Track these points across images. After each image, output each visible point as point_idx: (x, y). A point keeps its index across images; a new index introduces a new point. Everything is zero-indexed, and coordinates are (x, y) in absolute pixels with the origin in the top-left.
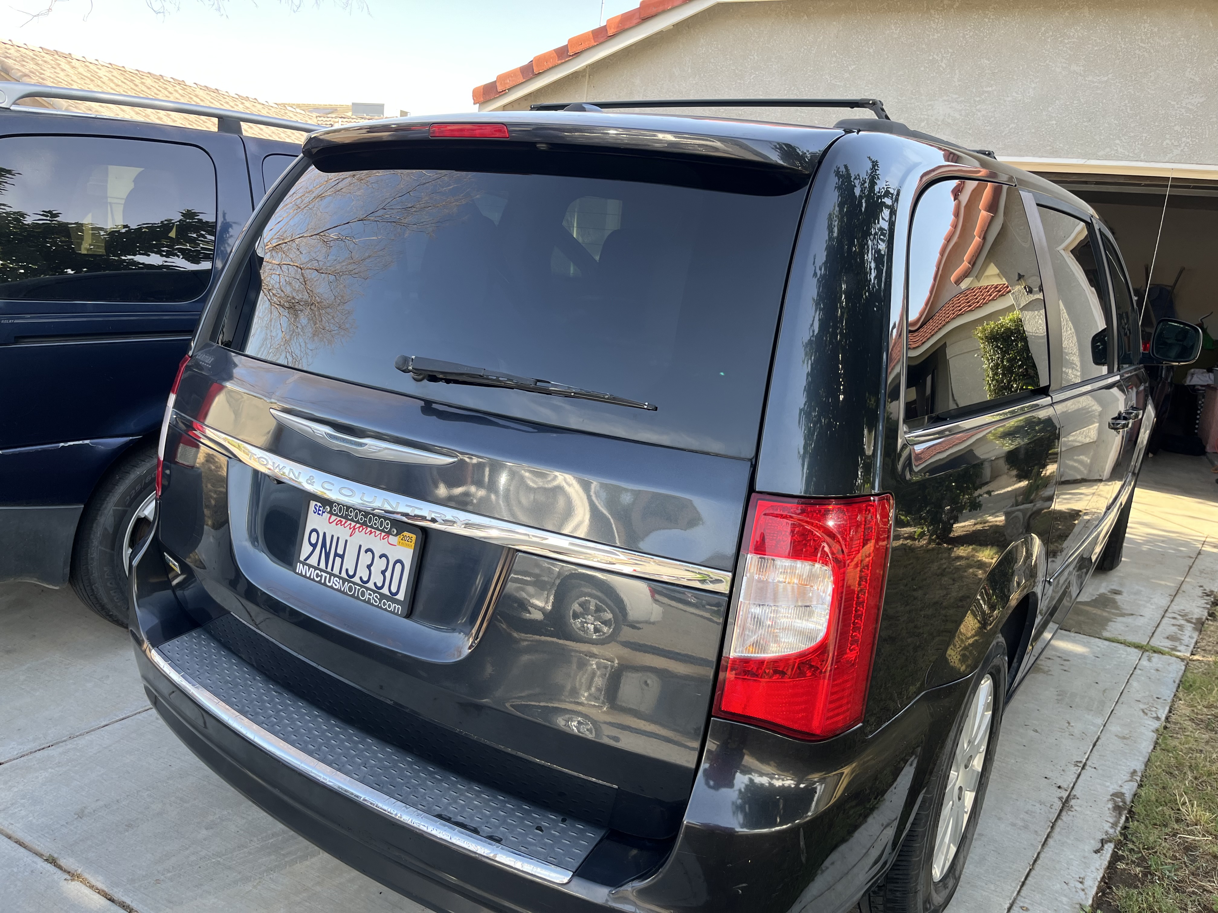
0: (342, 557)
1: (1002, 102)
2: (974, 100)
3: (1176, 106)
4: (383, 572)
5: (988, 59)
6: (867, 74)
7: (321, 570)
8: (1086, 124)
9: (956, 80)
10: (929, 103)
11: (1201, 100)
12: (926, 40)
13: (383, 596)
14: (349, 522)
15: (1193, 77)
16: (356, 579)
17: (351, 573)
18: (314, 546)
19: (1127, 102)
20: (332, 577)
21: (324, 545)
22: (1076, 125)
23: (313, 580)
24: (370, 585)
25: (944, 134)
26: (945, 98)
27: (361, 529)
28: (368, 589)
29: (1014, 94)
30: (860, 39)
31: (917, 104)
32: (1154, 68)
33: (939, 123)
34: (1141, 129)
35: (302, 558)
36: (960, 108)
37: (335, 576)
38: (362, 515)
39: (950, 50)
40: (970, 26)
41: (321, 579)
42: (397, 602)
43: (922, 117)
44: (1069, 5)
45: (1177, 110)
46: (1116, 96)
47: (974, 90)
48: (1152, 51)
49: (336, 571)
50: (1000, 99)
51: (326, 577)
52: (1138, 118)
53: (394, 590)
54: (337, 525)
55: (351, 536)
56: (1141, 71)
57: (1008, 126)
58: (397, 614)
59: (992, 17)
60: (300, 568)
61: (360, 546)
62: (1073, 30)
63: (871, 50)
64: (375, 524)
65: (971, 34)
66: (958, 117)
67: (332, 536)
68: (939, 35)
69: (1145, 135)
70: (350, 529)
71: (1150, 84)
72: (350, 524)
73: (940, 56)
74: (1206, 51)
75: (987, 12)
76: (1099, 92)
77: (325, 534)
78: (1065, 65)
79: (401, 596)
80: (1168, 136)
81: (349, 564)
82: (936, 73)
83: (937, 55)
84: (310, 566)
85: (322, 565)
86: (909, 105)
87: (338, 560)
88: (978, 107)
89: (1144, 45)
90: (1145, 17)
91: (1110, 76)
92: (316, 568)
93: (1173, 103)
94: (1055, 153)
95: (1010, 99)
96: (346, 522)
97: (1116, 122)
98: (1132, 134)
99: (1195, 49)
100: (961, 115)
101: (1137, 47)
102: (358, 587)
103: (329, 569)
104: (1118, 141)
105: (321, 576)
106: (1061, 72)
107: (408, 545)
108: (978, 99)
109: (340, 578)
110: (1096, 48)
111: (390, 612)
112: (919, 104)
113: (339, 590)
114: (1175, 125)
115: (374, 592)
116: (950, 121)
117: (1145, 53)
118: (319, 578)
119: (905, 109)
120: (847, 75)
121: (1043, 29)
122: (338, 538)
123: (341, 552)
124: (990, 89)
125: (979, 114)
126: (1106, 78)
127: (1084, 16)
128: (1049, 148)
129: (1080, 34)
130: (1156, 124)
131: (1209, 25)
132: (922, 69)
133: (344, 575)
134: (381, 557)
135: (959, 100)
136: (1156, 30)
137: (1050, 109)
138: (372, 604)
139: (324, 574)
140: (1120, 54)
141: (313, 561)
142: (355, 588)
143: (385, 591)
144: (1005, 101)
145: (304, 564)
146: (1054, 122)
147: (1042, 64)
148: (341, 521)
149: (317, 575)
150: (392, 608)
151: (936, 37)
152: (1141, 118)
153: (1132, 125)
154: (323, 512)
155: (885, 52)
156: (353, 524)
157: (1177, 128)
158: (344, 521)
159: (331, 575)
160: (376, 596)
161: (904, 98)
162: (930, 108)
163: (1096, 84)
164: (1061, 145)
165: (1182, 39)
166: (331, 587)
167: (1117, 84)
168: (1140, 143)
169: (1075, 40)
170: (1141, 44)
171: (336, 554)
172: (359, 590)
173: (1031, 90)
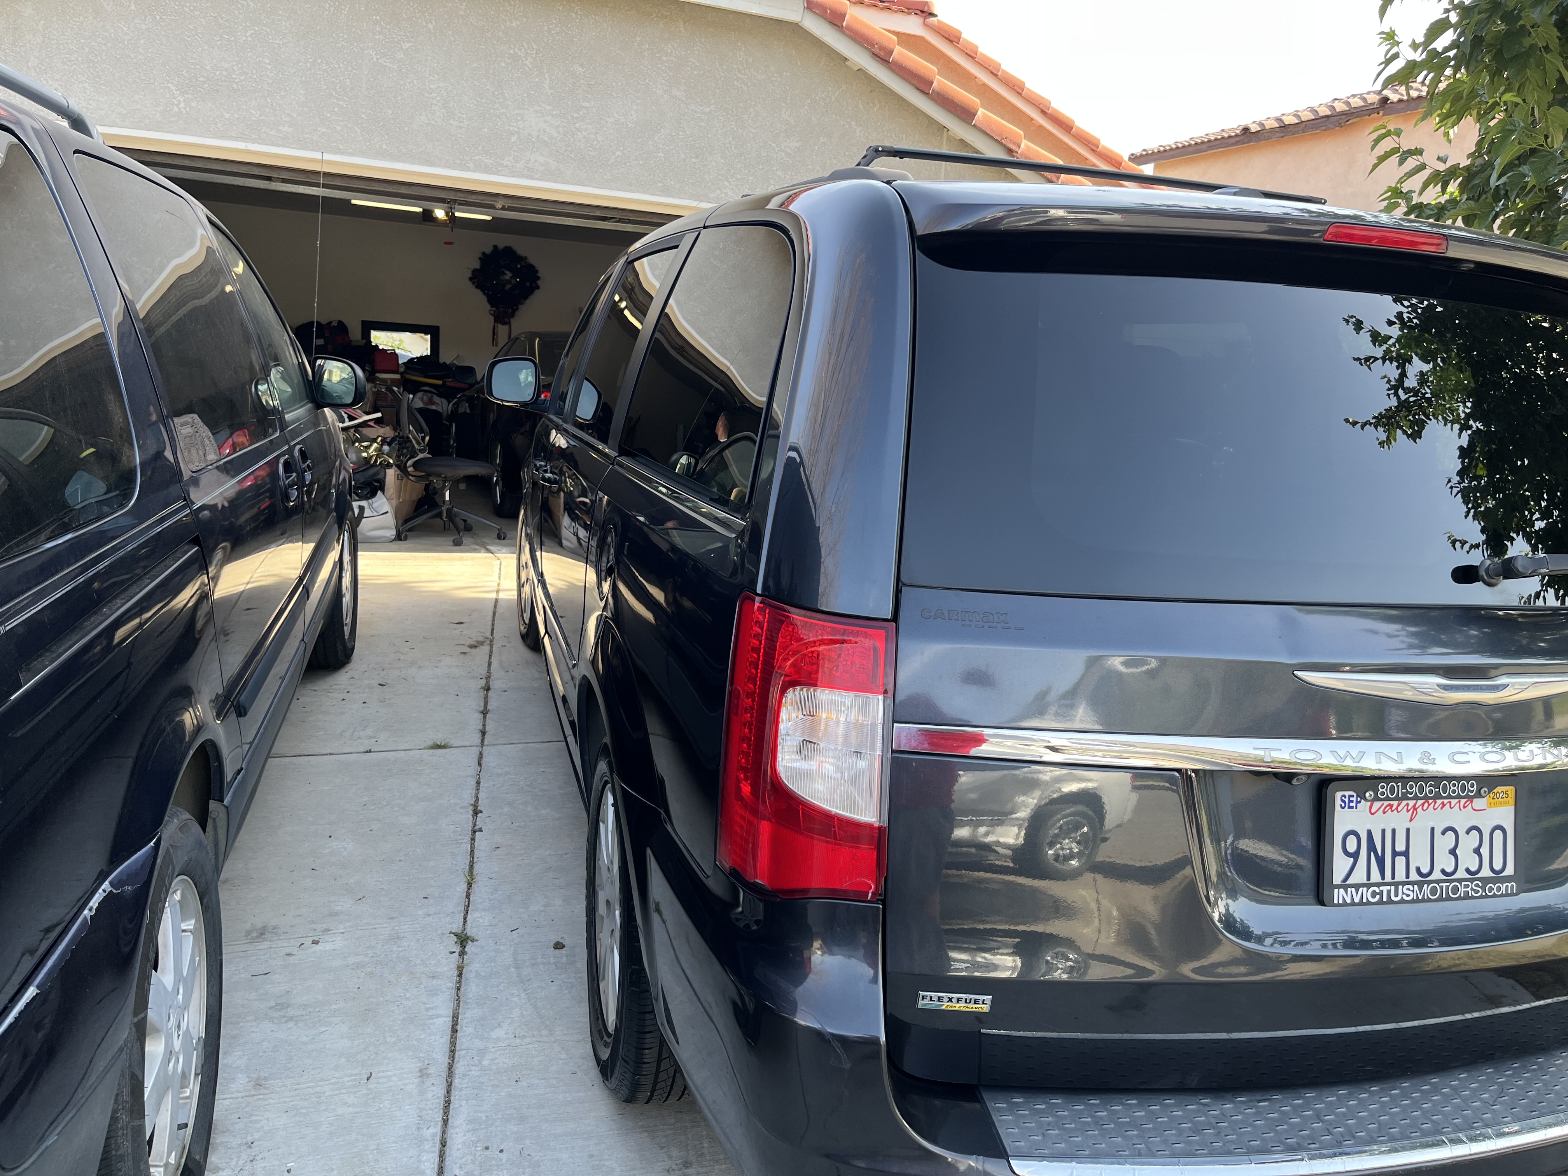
0: (1406, 854)
1: (603, 122)
2: (572, 116)
3: (776, 149)
4: (1477, 851)
5: (582, 66)
6: (429, 58)
7: (1378, 885)
8: (693, 160)
9: (546, 86)
10: (517, 111)
11: (798, 144)
12: (503, 27)
13: (1485, 881)
14: (1404, 802)
15: (788, 119)
16: (1437, 875)
17: (1425, 870)
18: (1355, 856)
19: (731, 139)
20: (1400, 887)
21: (1371, 846)
22: (684, 160)
23: (1369, 903)
24: (1461, 874)
25: (541, 154)
26: (536, 108)
27: (1426, 805)
28: (1460, 881)
29: (615, 115)
30: (412, 7)
31: (502, 111)
32: (753, 103)
33: (534, 140)
34: (746, 171)
35: (1337, 879)
36: (557, 124)
37: (1404, 884)
38: (1431, 785)
39: (535, 46)
40: (555, 19)
41: (1382, 897)
42: (1508, 879)
43: (511, 129)
44: (662, 14)
45: (777, 153)
46: (720, 132)
47: (570, 103)
48: (749, 84)
49: (1400, 876)
50: (601, 119)
51: (1389, 892)
52: (743, 158)
53: (1498, 866)
54: (1384, 813)
55: (1411, 820)
56: (741, 105)
57: (614, 154)
58: (1512, 894)
59: (579, 13)
60: (1339, 895)
61: (1433, 829)
62: (670, 47)
63: (430, 26)
64: (1454, 791)
65: (558, 29)
66: (555, 135)
67: (1384, 831)
68: (518, 23)
69: (751, 178)
70: (1408, 811)
71: (750, 121)
72: (1407, 805)
73: (523, 51)
74: (797, 91)
75: (573, 5)
76: (703, 124)
77: (1369, 833)
78: (665, 88)
79: (1510, 871)
80: (772, 181)
81: (1420, 859)
82: (522, 73)
83: (520, 49)
84: (1357, 886)
85: (1376, 877)
86: (492, 111)
87: (1401, 861)
88: (577, 126)
89: (741, 76)
90: (739, 44)
91: (712, 107)
92: (1368, 886)
93: (773, 145)
94: (666, 192)
95: (611, 120)
96: (1399, 805)
97: (722, 161)
98: (739, 177)
99: (788, 88)
100: (558, 133)
101: (735, 77)
102: (1444, 885)
103: (1388, 878)
104: (726, 183)
105: (1381, 892)
106: (662, 96)
107: (1503, 804)
108: (575, 115)
109: (1412, 883)
110: (695, 72)
111: (1502, 895)
112: (504, 110)
113: (1416, 901)
114: (777, 170)
115: (1471, 880)
116: (546, 138)
117: (743, 85)
118: (1378, 897)
119: (487, 116)
120: (400, 55)
121: (638, 39)
122: (1394, 831)
123: (1400, 847)
124: (586, 104)
125: (579, 134)
126: (708, 110)
127: (680, 31)
128: (660, 185)
129: (677, 52)
130: (760, 167)
131: (797, 63)
132: (503, 64)
133: (1414, 876)
134: (1468, 832)
135: (555, 113)
136: (751, 60)
137: (656, 138)
138: (1473, 898)
139: (1385, 889)
140: (720, 83)
141: (1359, 876)
142: (1442, 888)
143: (1486, 872)
144: (606, 122)
145: (1345, 886)
146: (661, 155)
147: (642, 83)
148: (1391, 806)
149: (1374, 894)
150: (1503, 890)
151: (514, 25)
152: (745, 159)
153: (739, 166)
154: (1358, 802)
155: (451, 33)
156: (1411, 803)
157: (779, 173)
158: (1395, 803)
159: (1397, 885)
160: (1477, 885)
161: (484, 100)
162: (519, 118)
163: (699, 115)
164: (672, 183)
165: (775, 75)
166: (1403, 901)
167: (720, 118)
168: (747, 186)
169: (673, 59)
170: (739, 75)
171: (1395, 854)
172: (1447, 887)
173: (633, 112)
